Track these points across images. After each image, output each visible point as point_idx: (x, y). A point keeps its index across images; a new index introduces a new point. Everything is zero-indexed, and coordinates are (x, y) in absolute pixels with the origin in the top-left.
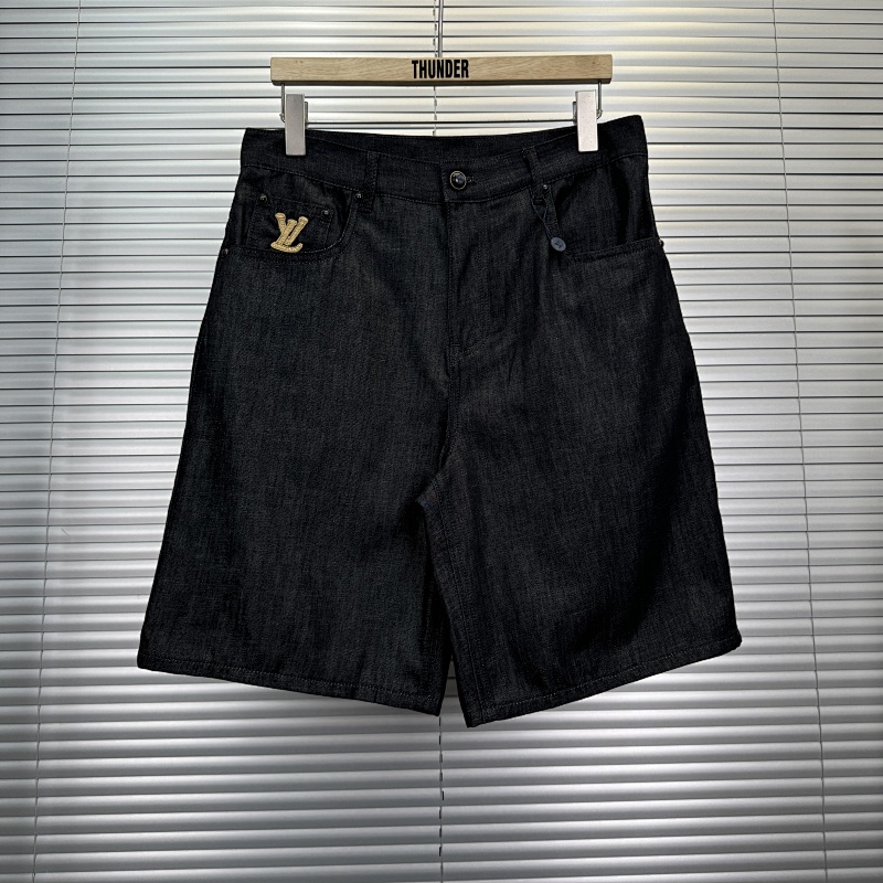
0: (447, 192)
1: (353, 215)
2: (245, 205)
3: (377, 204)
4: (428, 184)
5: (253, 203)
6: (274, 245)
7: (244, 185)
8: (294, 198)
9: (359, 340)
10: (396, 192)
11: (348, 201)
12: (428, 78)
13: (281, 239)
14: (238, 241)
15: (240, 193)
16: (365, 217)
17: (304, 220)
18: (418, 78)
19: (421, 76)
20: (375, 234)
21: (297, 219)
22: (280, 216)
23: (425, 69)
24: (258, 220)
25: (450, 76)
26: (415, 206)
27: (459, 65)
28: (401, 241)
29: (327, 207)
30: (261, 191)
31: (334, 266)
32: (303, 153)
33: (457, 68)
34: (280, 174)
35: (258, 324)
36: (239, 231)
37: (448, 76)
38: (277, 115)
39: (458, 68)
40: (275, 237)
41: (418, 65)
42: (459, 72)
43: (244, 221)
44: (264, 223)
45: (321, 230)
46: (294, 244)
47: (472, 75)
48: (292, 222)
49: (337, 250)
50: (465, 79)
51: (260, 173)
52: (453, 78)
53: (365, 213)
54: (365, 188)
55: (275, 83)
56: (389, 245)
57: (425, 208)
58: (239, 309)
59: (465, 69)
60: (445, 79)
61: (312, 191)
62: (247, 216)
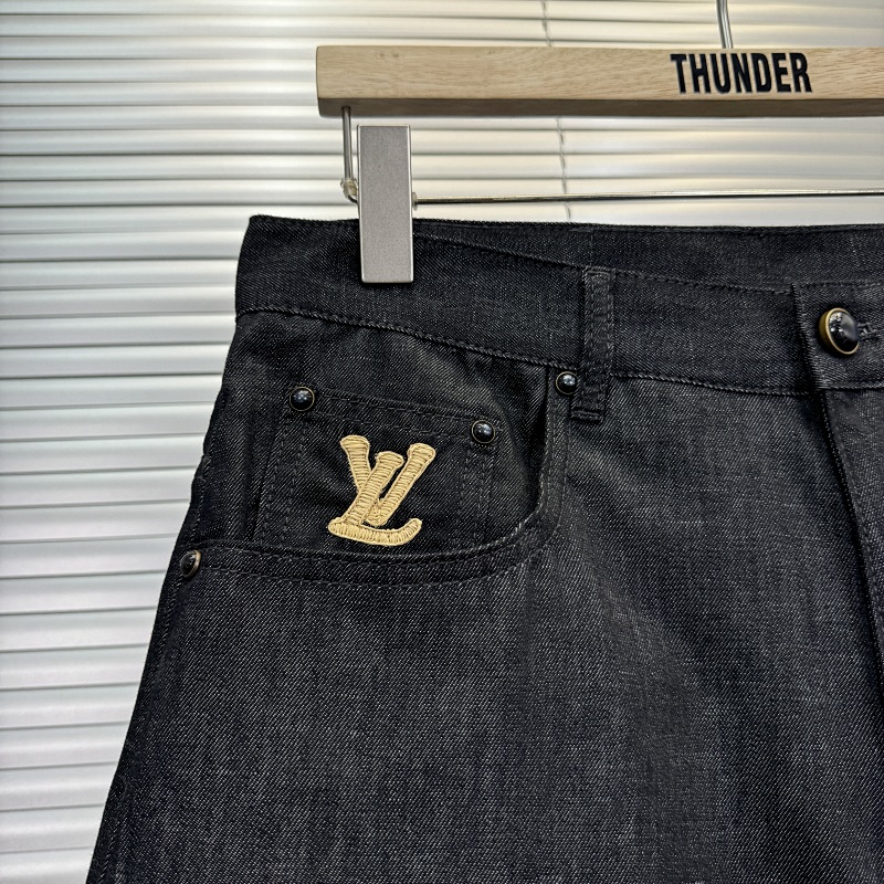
0: (821, 364)
1: (557, 433)
2: (252, 417)
3: (619, 399)
4: (755, 343)
5: (277, 408)
6: (337, 527)
7: (249, 362)
8: (389, 392)
9: (628, 834)
10: (668, 367)
11: (538, 394)
12: (715, 94)
13: (357, 510)
14: (232, 526)
15: (238, 383)
16: (586, 436)
17: (422, 455)
18: (690, 93)
19: (697, 89)
20: (624, 484)
21: (403, 452)
22: (355, 446)
23: (704, 71)
24: (291, 458)
25: (767, 88)
26: (726, 401)
27: (786, 64)
28: (703, 498)
29: (483, 413)
30: (297, 377)
31: (531, 590)
32: (407, 275)
33: (781, 72)
34: (349, 329)
35: (300, 815)
36: (234, 494)
37: (760, 88)
38: (335, 188)
39: (784, 71)
40: (341, 504)
41: (686, 64)
42: (788, 79)
43: (250, 462)
44: (308, 468)
45: (472, 476)
46: (396, 521)
47: (822, 87)
48: (389, 459)
49: (533, 537)
50: (803, 94)
51: (294, 327)
52: (774, 93)
53: (584, 424)
54: (580, 358)
55: (328, 106)
56: (666, 510)
57: (753, 404)
58: (233, 765)
59: (801, 72)
60: (755, 94)
61: (438, 370)
62: (258, 448)
